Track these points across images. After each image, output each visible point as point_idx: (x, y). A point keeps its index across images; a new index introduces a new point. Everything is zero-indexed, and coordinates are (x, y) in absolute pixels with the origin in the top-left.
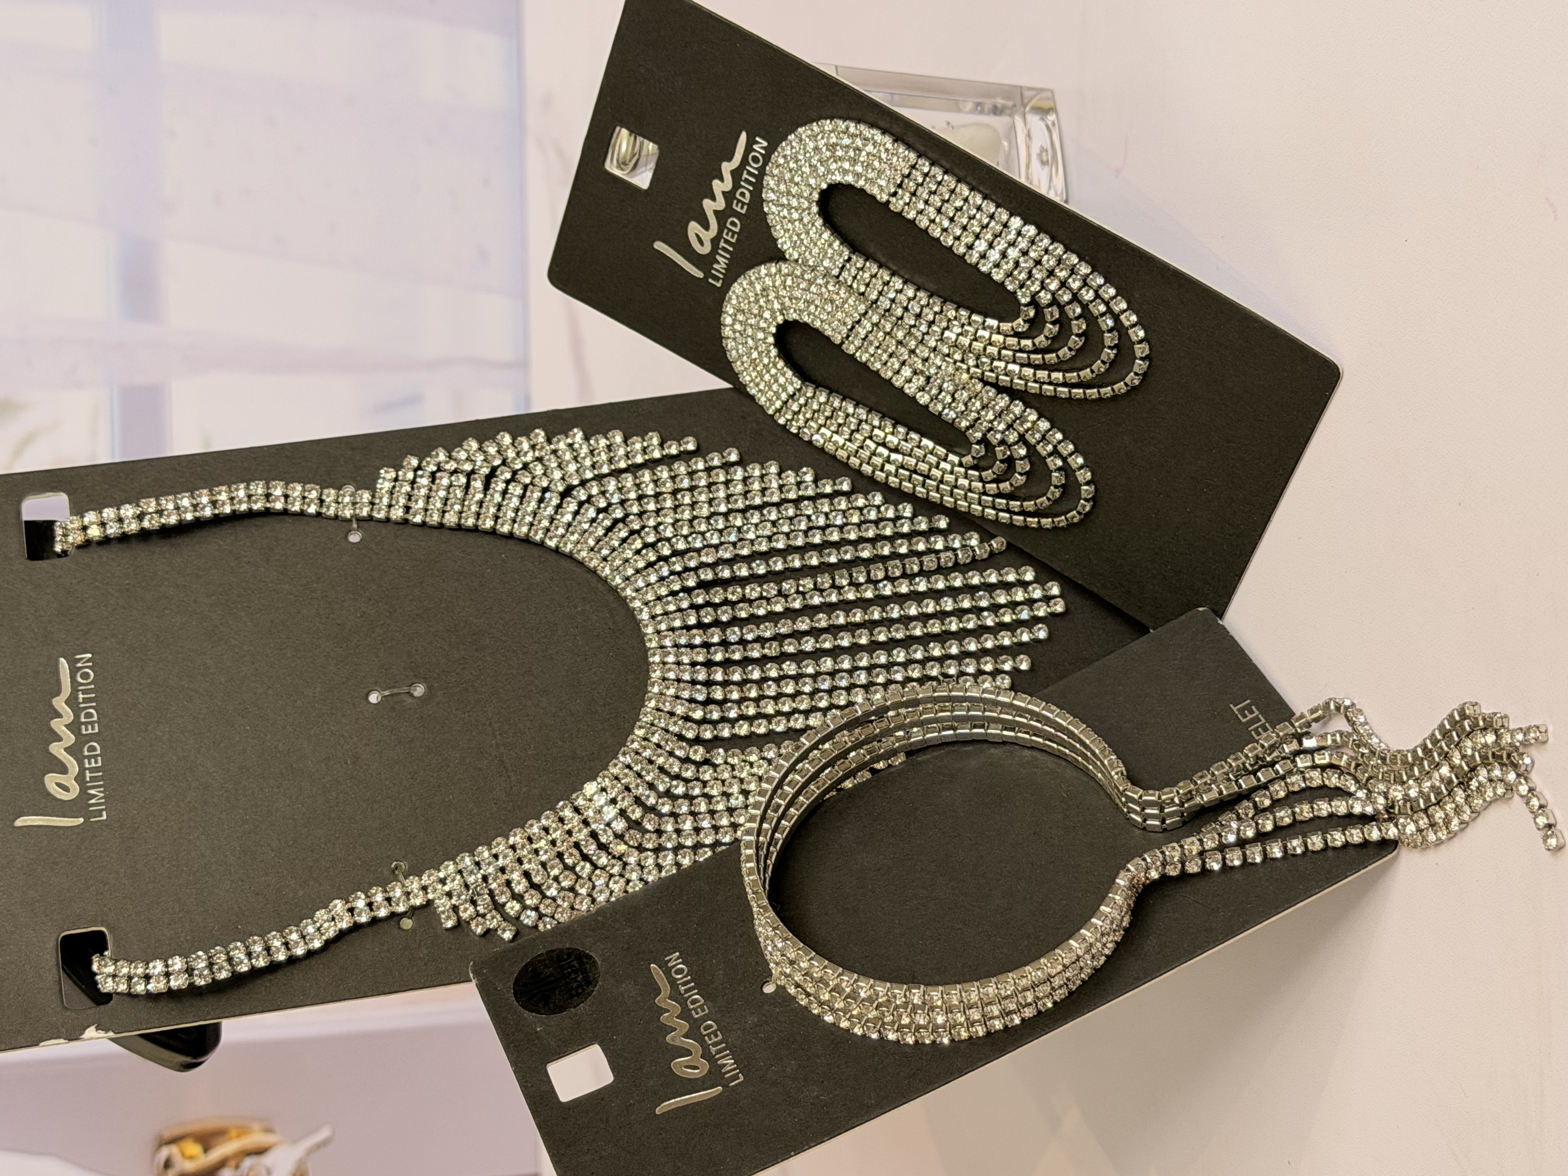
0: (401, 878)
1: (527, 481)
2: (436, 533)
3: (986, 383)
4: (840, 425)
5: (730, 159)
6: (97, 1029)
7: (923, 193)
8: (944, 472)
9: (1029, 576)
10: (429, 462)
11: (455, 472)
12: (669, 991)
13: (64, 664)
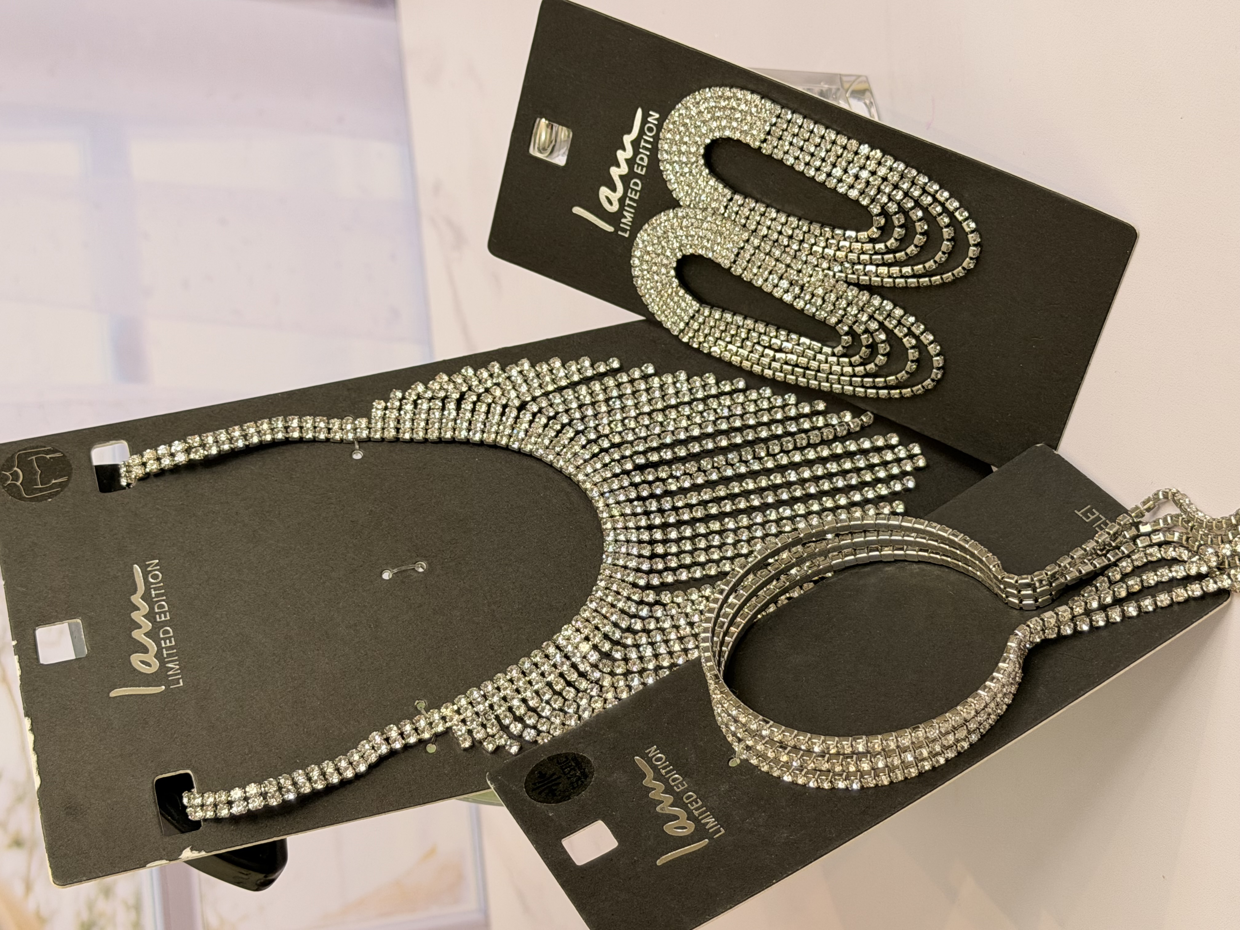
0: (423, 712)
1: (490, 401)
2: (421, 447)
3: (849, 284)
4: (732, 336)
5: (629, 132)
6: (192, 850)
7: (788, 137)
8: (820, 362)
9: (894, 440)
10: (411, 393)
11: (432, 398)
12: (652, 775)
13: (138, 569)
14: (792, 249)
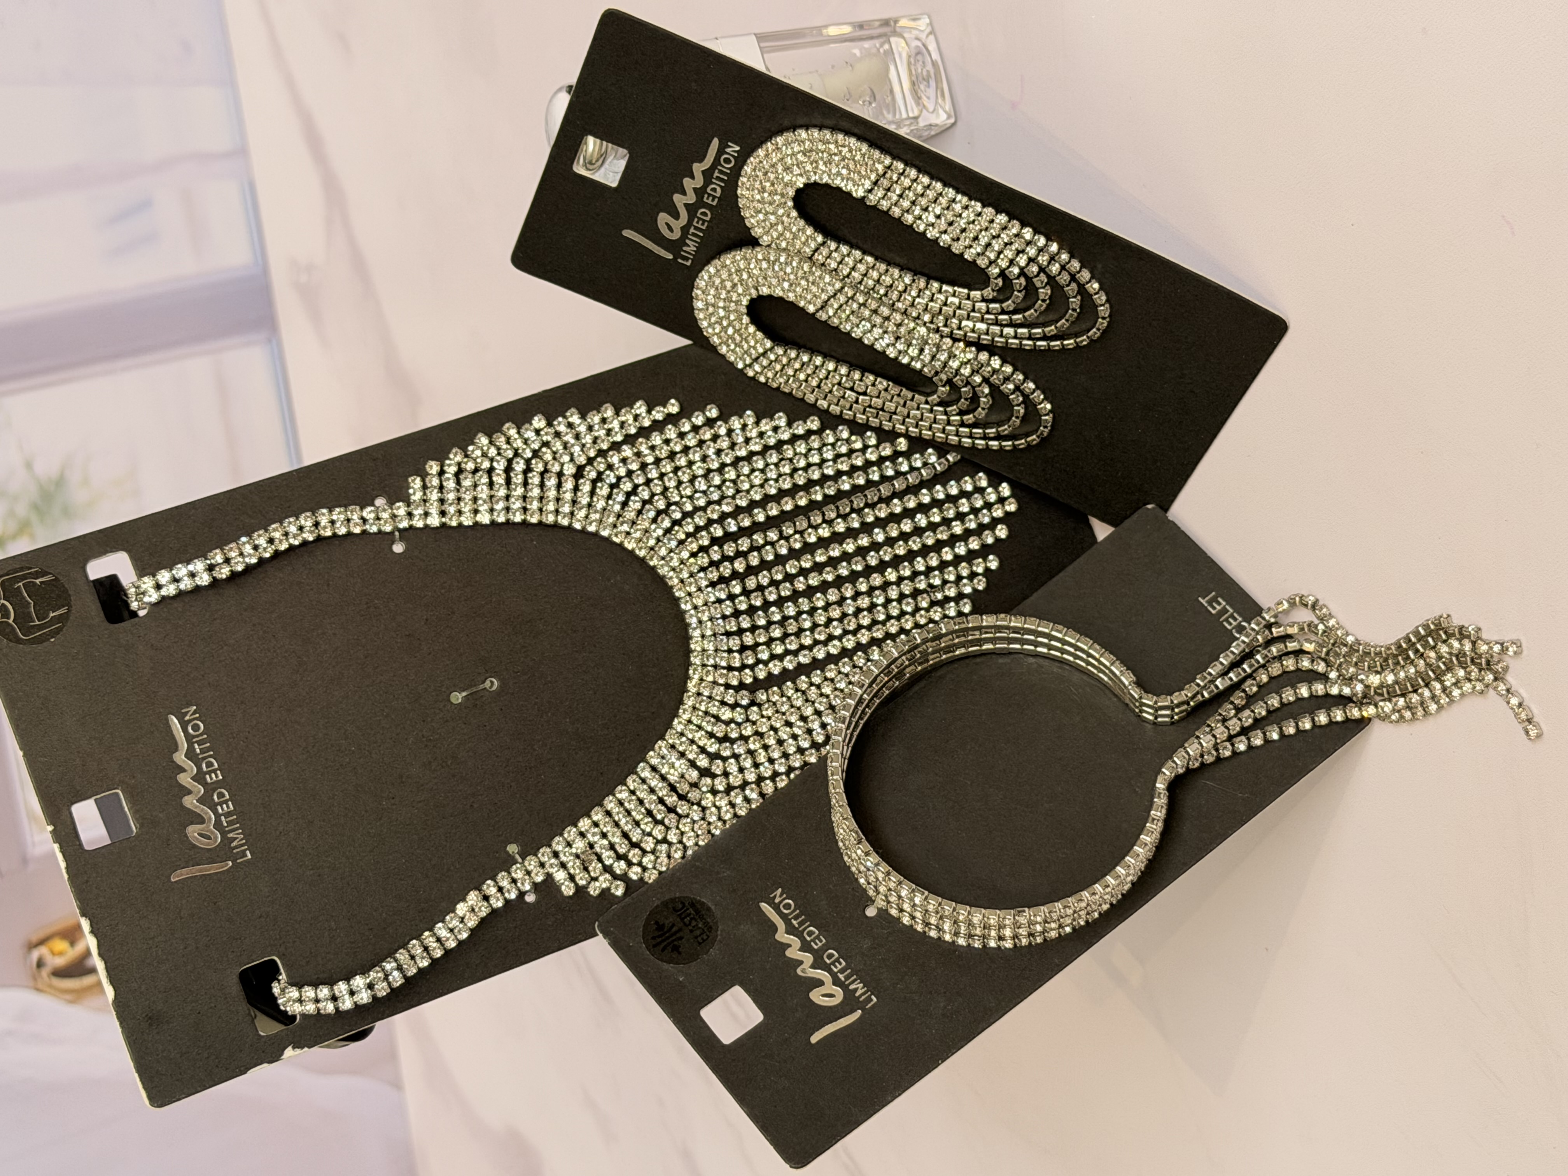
0: (518, 859)
1: (542, 468)
2: (472, 533)
5: (701, 161)
6: (294, 1048)
7: (898, 189)
8: (910, 409)
9: (984, 483)
10: (449, 465)
11: (476, 471)
12: (784, 926)
13: (174, 720)
14: (891, 299)
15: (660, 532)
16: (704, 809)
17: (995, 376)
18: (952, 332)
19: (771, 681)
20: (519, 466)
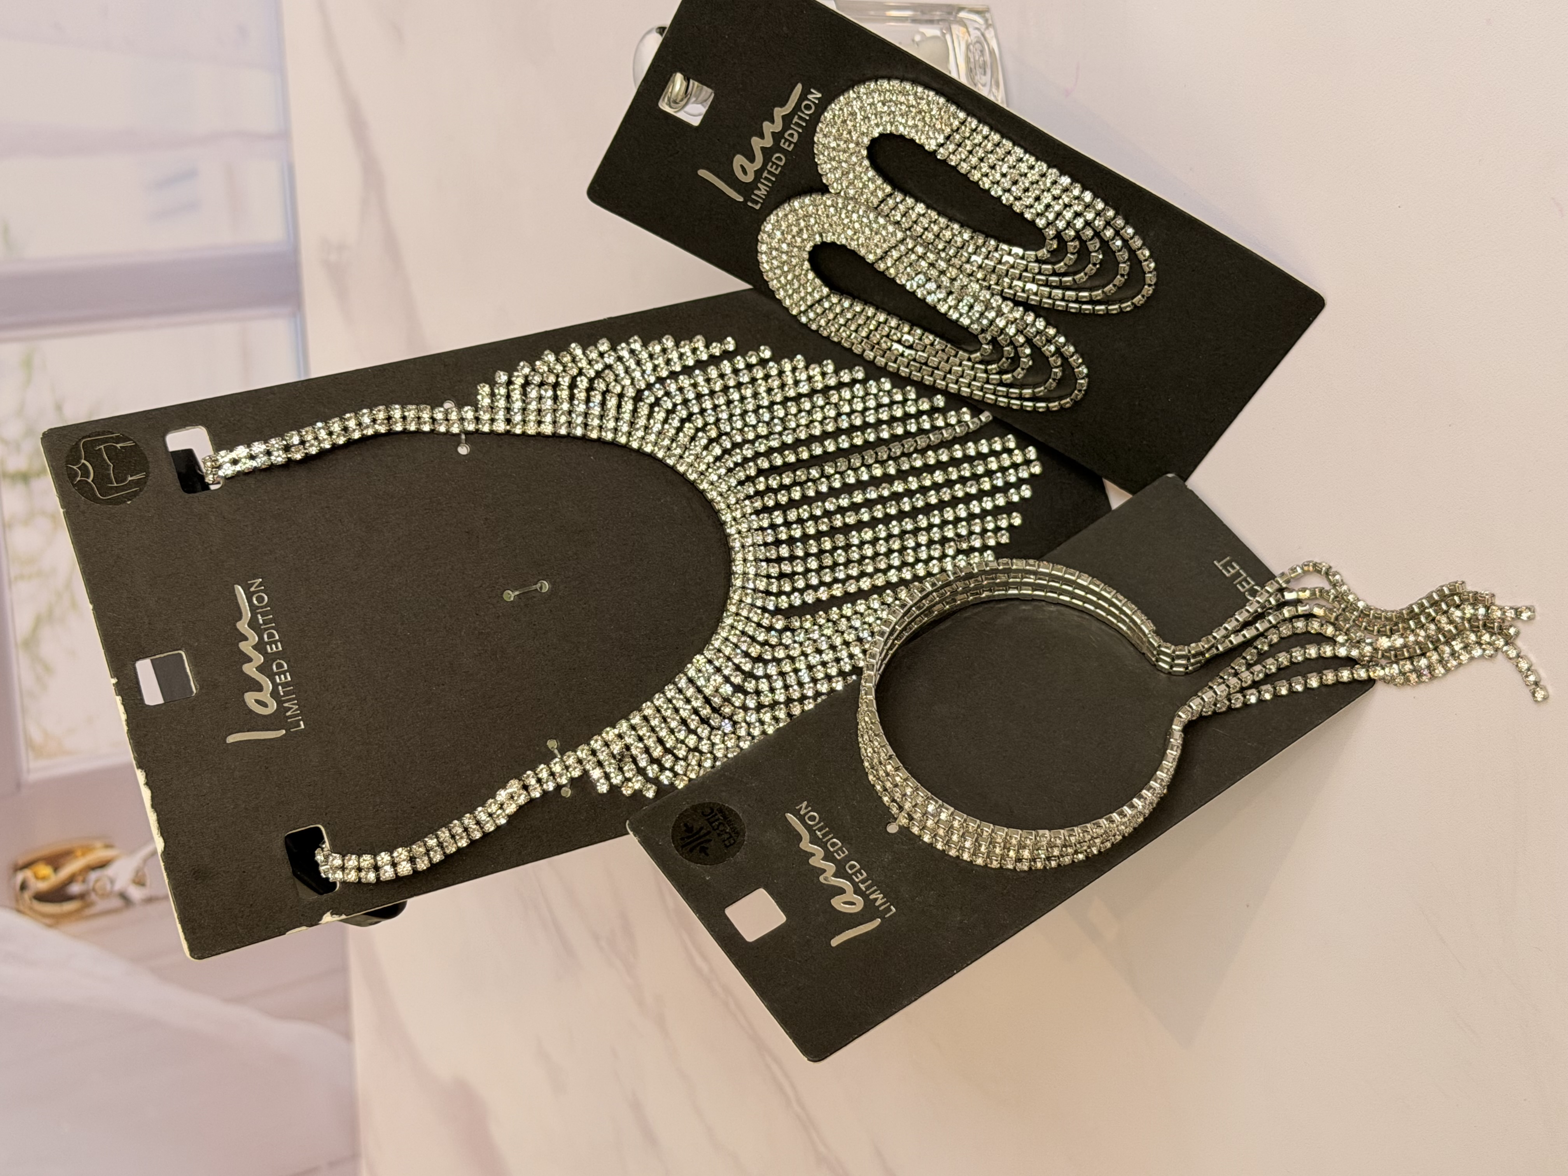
0: (558, 754)
1: (604, 388)
2: (535, 443)
3: (1005, 299)
4: (859, 326)
5: (783, 105)
6: (332, 914)
7: (969, 145)
8: (953, 365)
9: (1012, 445)
10: (518, 377)
11: (541, 384)
12: (808, 837)
13: (239, 590)
14: (947, 254)
15: (711, 459)
16: (735, 723)
17: (1038, 337)
18: (1002, 291)
19: (804, 609)
20: (582, 383)
